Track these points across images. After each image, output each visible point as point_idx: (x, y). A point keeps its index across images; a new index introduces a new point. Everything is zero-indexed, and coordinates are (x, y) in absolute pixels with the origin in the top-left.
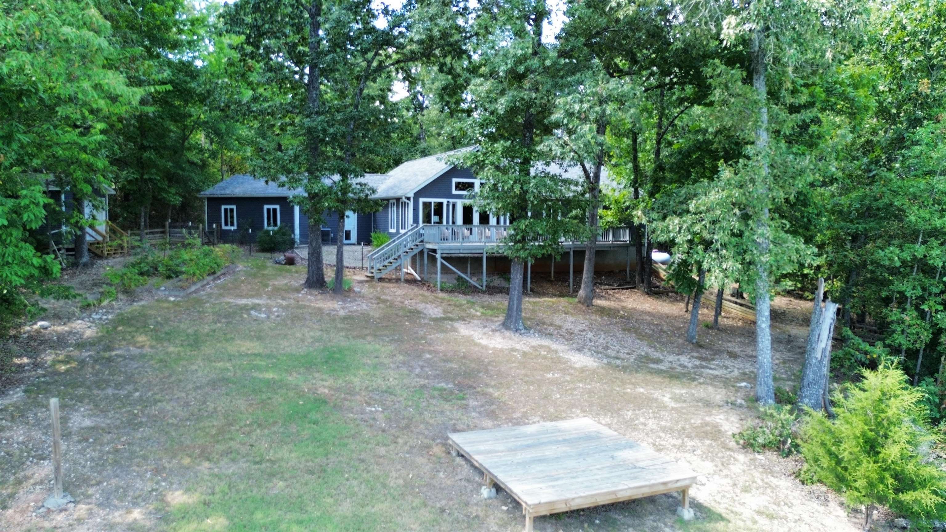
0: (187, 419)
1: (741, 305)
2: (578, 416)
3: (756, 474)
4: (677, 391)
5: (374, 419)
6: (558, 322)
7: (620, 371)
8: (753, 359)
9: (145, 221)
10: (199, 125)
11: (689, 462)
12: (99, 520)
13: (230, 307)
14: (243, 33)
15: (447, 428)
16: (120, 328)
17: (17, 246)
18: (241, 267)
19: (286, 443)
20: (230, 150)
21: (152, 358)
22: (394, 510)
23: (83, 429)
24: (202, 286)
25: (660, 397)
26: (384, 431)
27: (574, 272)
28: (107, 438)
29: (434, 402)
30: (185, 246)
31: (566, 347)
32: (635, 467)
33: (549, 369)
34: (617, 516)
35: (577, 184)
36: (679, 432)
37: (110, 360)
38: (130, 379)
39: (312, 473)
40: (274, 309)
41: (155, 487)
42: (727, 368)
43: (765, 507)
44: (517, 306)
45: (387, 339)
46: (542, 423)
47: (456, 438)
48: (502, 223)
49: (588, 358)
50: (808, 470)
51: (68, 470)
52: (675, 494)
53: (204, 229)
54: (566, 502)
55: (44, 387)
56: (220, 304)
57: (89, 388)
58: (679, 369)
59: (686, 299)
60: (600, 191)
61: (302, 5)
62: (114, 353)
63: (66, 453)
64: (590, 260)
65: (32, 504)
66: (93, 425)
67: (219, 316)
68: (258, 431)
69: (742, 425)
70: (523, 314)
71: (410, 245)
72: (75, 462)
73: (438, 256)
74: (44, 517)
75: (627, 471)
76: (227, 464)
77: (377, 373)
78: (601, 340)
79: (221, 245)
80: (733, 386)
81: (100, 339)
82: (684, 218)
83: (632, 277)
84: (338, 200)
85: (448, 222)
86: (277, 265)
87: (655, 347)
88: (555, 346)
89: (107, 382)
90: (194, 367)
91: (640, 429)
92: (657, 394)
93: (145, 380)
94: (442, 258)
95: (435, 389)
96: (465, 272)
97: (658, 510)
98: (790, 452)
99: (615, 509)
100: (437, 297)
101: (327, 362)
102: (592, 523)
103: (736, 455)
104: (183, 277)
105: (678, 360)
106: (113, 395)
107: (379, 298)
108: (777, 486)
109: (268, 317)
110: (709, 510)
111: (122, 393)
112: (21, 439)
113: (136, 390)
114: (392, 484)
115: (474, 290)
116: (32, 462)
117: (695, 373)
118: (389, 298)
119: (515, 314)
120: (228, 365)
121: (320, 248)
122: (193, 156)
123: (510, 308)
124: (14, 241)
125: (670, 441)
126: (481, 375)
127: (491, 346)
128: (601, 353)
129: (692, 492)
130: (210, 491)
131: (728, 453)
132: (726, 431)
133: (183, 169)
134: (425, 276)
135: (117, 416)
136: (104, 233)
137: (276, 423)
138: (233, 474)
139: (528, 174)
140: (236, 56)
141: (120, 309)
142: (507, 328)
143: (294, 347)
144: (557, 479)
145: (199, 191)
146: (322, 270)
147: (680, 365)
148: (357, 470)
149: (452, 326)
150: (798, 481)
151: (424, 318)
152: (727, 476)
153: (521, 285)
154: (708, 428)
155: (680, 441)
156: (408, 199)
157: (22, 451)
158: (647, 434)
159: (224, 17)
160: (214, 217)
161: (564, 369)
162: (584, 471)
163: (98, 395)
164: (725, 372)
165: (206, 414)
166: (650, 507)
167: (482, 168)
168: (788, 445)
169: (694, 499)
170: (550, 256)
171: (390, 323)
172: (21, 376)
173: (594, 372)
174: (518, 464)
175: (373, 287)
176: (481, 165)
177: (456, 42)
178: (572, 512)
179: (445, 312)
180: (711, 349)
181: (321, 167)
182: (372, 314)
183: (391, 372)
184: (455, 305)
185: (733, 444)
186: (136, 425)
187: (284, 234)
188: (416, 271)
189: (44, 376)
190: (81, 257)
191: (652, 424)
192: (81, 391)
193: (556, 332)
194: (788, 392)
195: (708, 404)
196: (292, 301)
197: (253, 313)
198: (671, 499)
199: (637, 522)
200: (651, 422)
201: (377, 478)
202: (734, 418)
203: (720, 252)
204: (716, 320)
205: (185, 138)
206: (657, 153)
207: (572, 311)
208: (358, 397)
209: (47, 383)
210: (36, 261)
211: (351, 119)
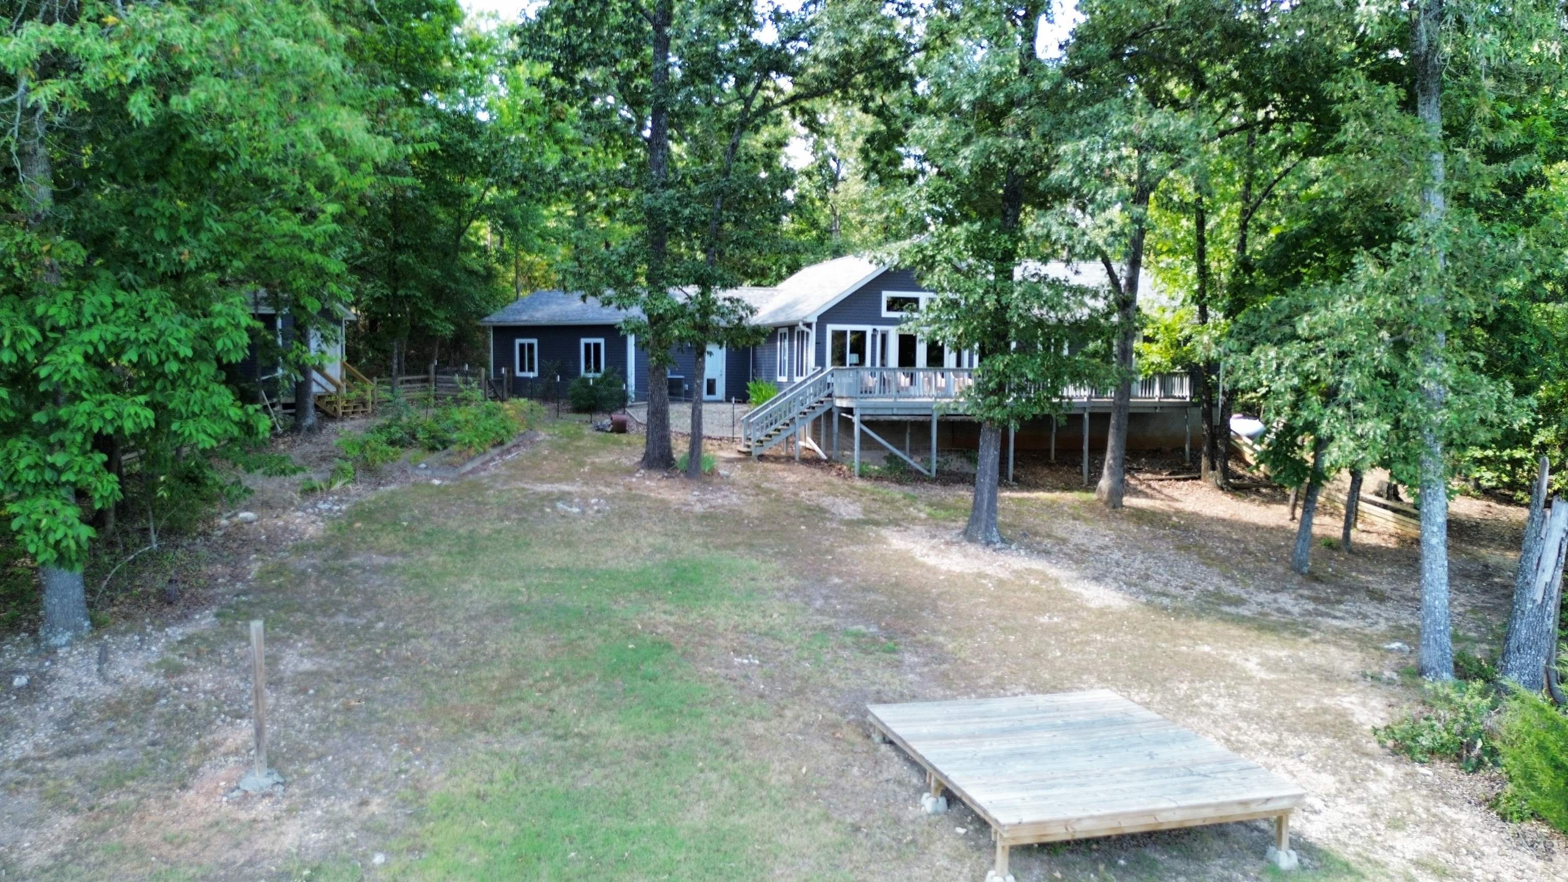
0: (455, 666)
1: (1395, 511)
2: (1091, 687)
3: (1416, 800)
4: (1272, 653)
5: (746, 676)
6: (1060, 533)
7: (1169, 615)
8: (1415, 603)
9: (399, 364)
10: (481, 211)
11: (1291, 773)
12: (319, 813)
13: (525, 496)
14: (549, 59)
15: (865, 697)
16: (358, 525)
17: (206, 389)
18: (542, 435)
19: (605, 708)
20: (529, 251)
21: (404, 571)
22: (776, 823)
23: (300, 674)
24: (484, 464)
25: (1240, 662)
26: (761, 696)
27: (1090, 450)
28: (335, 689)
29: (845, 654)
30: (457, 401)
31: (1075, 574)
32: (1192, 774)
33: (1041, 608)
34: (1157, 856)
35: (1095, 295)
36: (1274, 721)
37: (342, 572)
38: (370, 602)
39: (645, 757)
40: (593, 501)
41: (405, 766)
42: (1365, 617)
43: (1431, 855)
44: (989, 503)
45: (770, 552)
46: (1028, 696)
47: (881, 713)
48: (965, 364)
49: (1113, 594)
50: (1514, 796)
51: (277, 735)
52: (1264, 825)
53: (487, 377)
54: (1066, 823)
55: (244, 609)
56: (510, 490)
57: (310, 613)
58: (1275, 617)
59: (1292, 497)
60: (1138, 310)
61: (642, 11)
62: (346, 563)
63: (274, 710)
64: (1118, 428)
65: (222, 784)
66: (314, 668)
67: (508, 508)
68: (563, 688)
69: (1391, 714)
70: (1000, 518)
71: (811, 401)
72: (287, 724)
73: (856, 419)
74: (239, 804)
75: (1177, 780)
76: (513, 737)
77: (752, 603)
78: (1137, 565)
79: (514, 400)
80: (1377, 648)
81: (328, 541)
82: (1287, 348)
83: (1196, 461)
84: (696, 327)
85: (873, 363)
86: (600, 433)
87: (1232, 578)
88: (1053, 571)
89: (337, 605)
90: (467, 587)
91: (1202, 714)
92: (1234, 656)
93: (393, 604)
94: (863, 422)
95: (846, 633)
96: (902, 448)
97: (1233, 851)
98: (1480, 764)
99: (1155, 843)
100: (852, 487)
101: (672, 584)
102: (1112, 865)
103: (1378, 766)
104: (454, 448)
105: (1275, 601)
106: (346, 624)
107: (759, 487)
108: (1453, 821)
109: (583, 512)
110: (1327, 855)
111: (359, 622)
112: (209, 686)
113: (381, 619)
114: (773, 781)
115: (917, 478)
116: (223, 721)
117: (1305, 624)
118: (774, 487)
119: (984, 515)
120: (519, 584)
121: (665, 404)
122: (472, 260)
123: (976, 506)
124: (203, 381)
125: (1254, 734)
126: (924, 614)
127: (944, 568)
128: (1136, 585)
129: (1295, 823)
130: (486, 777)
131: (1364, 761)
132: (1362, 724)
133: (456, 281)
134: (835, 453)
135: (351, 656)
136: (339, 381)
137: (590, 676)
138: (523, 753)
139: (1010, 277)
140: (539, 95)
141: (359, 495)
142: (972, 540)
143: (622, 561)
144: (1053, 786)
145: (481, 316)
146: (669, 441)
147: (1279, 610)
148: (717, 757)
149: (878, 535)
150: (1494, 814)
151: (831, 520)
152: (1360, 800)
153: (997, 467)
154: (1328, 717)
155: (1275, 736)
156: (809, 325)
157: (209, 704)
158: (1214, 722)
159: (519, 34)
160: (504, 357)
161: (1070, 610)
162: (1099, 775)
163: (324, 624)
164: (1361, 623)
165: (482, 659)
166: (1218, 845)
167: (931, 268)
168: (1476, 752)
169: (1299, 835)
170: (1048, 417)
171: (776, 527)
172: (211, 592)
173: (1123, 616)
174: (985, 759)
175: (750, 469)
176: (929, 264)
177: (892, 61)
178: (1078, 843)
179: (866, 511)
180: (1337, 585)
181: (669, 272)
182: (746, 510)
183: (776, 604)
184: (884, 501)
185: (1374, 746)
186: (378, 671)
187: (611, 384)
188: (819, 445)
189: (245, 593)
190: (305, 417)
191: (1223, 705)
192: (299, 617)
193: (1056, 549)
194: (1479, 661)
195: (1329, 676)
196: (621, 489)
197: (560, 505)
198: (1256, 833)
199: (1193, 867)
200: (1221, 702)
201: (749, 770)
202: (1377, 702)
203: (1353, 407)
204: (1347, 535)
205: (460, 231)
206: (1242, 246)
207: (1088, 515)
208: (721, 641)
209: (250, 604)
210: (235, 413)
211: (717, 193)
